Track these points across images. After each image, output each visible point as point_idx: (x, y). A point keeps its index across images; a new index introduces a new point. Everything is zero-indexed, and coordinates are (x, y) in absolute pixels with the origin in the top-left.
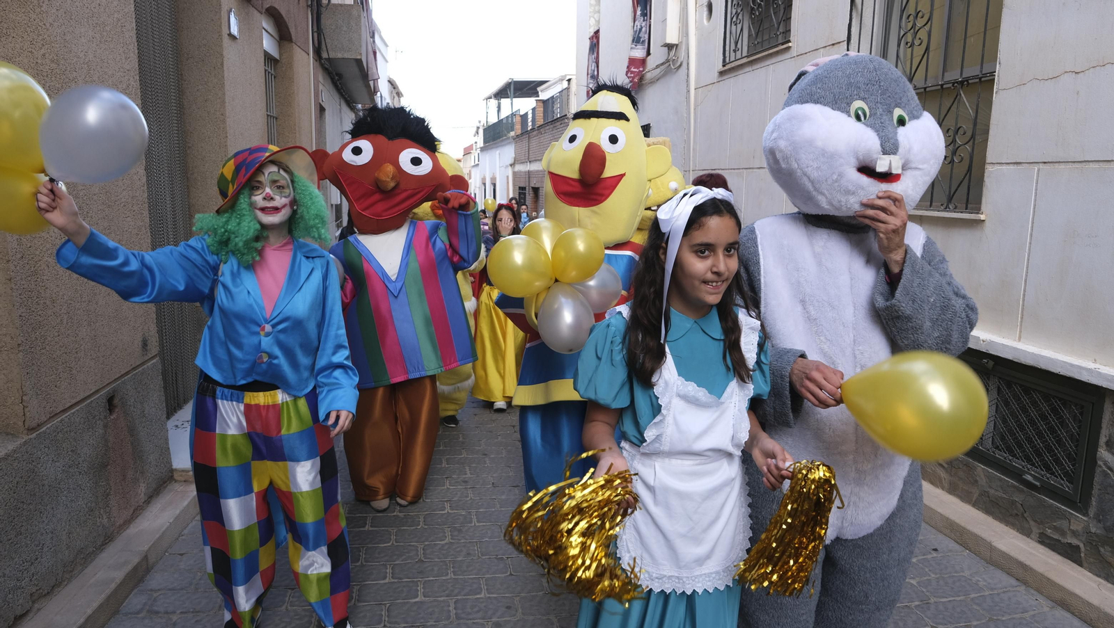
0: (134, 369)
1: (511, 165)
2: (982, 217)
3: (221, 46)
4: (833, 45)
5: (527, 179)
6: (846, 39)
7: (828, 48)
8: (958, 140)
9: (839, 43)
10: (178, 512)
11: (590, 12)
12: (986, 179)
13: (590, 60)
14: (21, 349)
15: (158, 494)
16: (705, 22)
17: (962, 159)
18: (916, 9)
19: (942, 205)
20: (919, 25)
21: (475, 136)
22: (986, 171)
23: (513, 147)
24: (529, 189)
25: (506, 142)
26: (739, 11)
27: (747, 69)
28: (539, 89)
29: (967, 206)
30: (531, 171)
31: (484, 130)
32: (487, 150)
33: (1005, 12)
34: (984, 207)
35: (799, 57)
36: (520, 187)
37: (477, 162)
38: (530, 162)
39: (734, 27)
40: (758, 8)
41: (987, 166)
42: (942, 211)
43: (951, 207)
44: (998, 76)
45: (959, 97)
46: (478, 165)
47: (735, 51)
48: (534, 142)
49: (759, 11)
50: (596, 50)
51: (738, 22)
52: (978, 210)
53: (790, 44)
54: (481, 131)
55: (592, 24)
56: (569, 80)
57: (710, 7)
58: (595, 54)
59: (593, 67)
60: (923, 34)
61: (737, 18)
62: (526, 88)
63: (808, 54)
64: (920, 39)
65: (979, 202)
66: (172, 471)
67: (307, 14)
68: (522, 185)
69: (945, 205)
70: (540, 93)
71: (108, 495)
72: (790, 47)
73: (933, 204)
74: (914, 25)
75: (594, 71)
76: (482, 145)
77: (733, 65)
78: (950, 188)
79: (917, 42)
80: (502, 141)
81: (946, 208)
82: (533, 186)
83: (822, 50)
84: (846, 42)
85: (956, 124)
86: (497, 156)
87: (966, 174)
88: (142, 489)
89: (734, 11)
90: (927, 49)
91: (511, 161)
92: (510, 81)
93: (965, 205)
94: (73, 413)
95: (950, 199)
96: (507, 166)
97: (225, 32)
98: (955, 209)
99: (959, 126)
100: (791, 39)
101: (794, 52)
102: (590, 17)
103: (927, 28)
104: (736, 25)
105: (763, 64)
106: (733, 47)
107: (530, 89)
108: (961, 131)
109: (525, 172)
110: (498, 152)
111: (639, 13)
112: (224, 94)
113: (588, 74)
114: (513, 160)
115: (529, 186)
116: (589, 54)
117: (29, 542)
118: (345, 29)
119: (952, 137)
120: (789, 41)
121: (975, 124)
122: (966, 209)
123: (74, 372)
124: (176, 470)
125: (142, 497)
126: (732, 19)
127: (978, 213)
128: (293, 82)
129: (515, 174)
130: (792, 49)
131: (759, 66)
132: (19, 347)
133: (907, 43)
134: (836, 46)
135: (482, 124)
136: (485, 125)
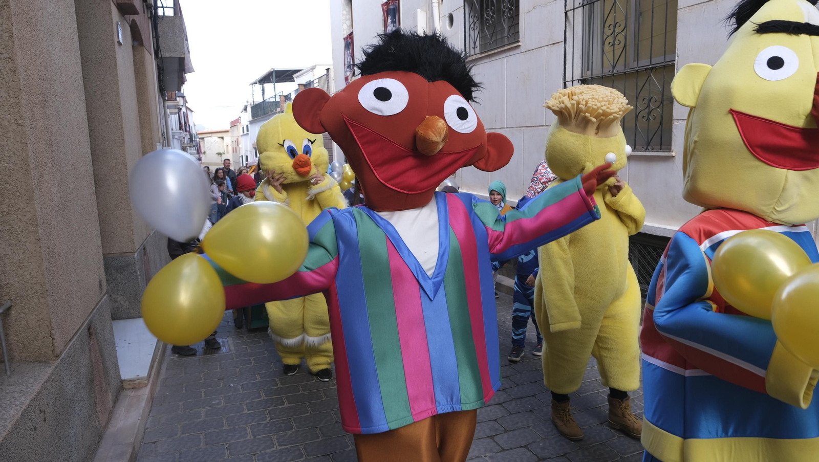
0: (97, 304)
2: (673, 154)
3: (114, 51)
4: (554, 44)
6: (563, 40)
7: (550, 46)
8: (651, 105)
9: (558, 43)
10: (141, 411)
11: (343, 20)
12: (673, 129)
13: (346, 55)
14: (48, 293)
15: (117, 401)
16: (448, 28)
17: (655, 117)
18: (615, 21)
19: (643, 148)
20: (617, 31)
21: (242, 112)
22: (673, 125)
26: (475, 21)
27: (485, 61)
28: (294, 76)
29: (661, 147)
31: (252, 108)
32: (256, 122)
33: (679, 24)
34: (673, 148)
35: (527, 52)
39: (472, 32)
40: (491, 19)
41: (674, 122)
42: (643, 151)
43: (649, 148)
44: (677, 64)
45: (650, 78)
47: (474, 48)
49: (492, 21)
50: (351, 47)
51: (476, 28)
52: (670, 150)
53: (520, 44)
54: (249, 109)
55: (345, 29)
56: (328, 70)
57: (451, 18)
58: (351, 51)
59: (349, 60)
60: (621, 37)
61: (474, 25)
62: (285, 76)
63: (534, 50)
64: (619, 40)
65: (670, 145)
66: (122, 381)
67: (149, 24)
69: (645, 147)
70: (295, 79)
71: (96, 404)
72: (519, 46)
73: (637, 147)
74: (614, 31)
75: (350, 62)
77: (474, 57)
78: (648, 136)
79: (617, 42)
81: (646, 149)
83: (545, 48)
84: (563, 42)
85: (649, 95)
87: (659, 127)
88: (110, 397)
89: (471, 21)
90: (625, 46)
92: (272, 70)
93: (659, 147)
94: (74, 342)
95: (648, 144)
97: (116, 40)
98: (653, 150)
99: (651, 96)
100: (520, 40)
101: (523, 49)
102: (343, 23)
103: (623, 33)
104: (474, 30)
105: (498, 57)
106: (472, 45)
107: (286, 76)
108: (653, 100)
111: (389, 21)
112: (118, 88)
113: (345, 65)
116: (345, 50)
117: (65, 445)
118: (170, 34)
119: (647, 103)
120: (519, 41)
121: (663, 95)
122: (661, 149)
123: (72, 309)
124: (125, 380)
125: (111, 404)
126: (470, 26)
127: (670, 152)
128: (146, 76)
130: (521, 47)
131: (495, 58)
132: (47, 292)
133: (609, 43)
134: (555, 45)
135: (249, 103)
136: (252, 104)
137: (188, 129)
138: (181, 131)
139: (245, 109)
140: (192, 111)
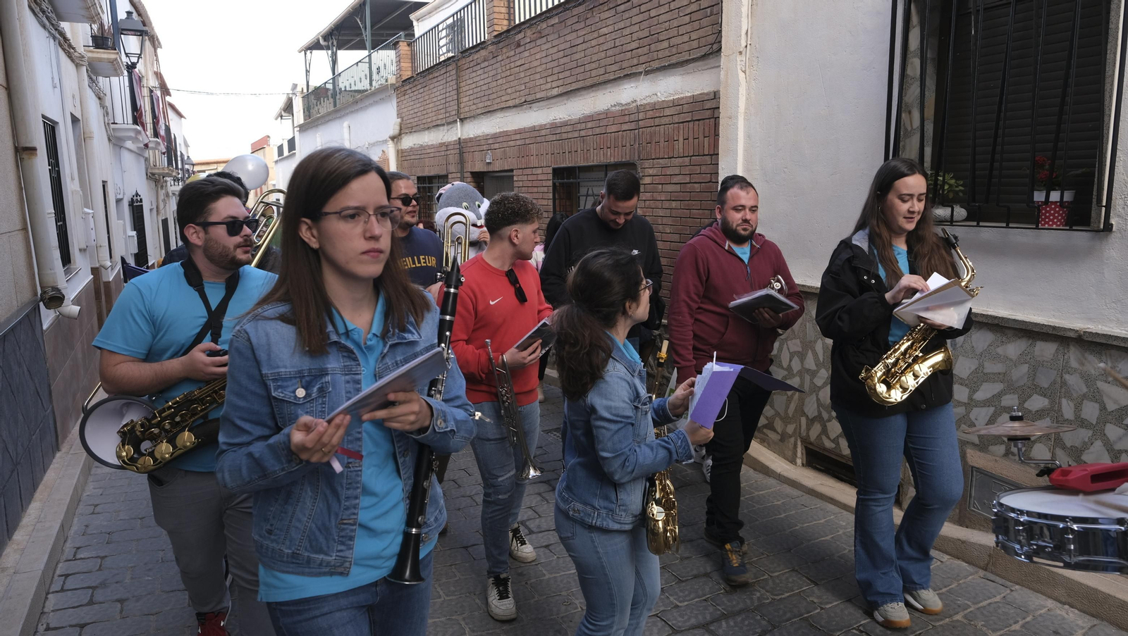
1: (393, 138)
5: (453, 158)
21: (276, 119)
23: (394, 104)
25: (371, 101)
28: (412, 17)
30: (470, 140)
31: (306, 98)
32: (317, 126)
36: (419, 178)
37: (286, 153)
38: (462, 120)
48: (483, 75)
54: (298, 105)
68: (430, 172)
70: (415, 23)
76: (302, 121)
80: (356, 102)
82: (479, 167)
86: (346, 131)
91: (392, 129)
96: (373, 144)
109: (444, 145)
110: (346, 124)
114: (398, 128)
115: (460, 171)
129: (401, 154)
135: (299, 89)
136: (305, 91)
137: (162, 132)
138: (139, 128)
139: (288, 108)
140: (180, 115)
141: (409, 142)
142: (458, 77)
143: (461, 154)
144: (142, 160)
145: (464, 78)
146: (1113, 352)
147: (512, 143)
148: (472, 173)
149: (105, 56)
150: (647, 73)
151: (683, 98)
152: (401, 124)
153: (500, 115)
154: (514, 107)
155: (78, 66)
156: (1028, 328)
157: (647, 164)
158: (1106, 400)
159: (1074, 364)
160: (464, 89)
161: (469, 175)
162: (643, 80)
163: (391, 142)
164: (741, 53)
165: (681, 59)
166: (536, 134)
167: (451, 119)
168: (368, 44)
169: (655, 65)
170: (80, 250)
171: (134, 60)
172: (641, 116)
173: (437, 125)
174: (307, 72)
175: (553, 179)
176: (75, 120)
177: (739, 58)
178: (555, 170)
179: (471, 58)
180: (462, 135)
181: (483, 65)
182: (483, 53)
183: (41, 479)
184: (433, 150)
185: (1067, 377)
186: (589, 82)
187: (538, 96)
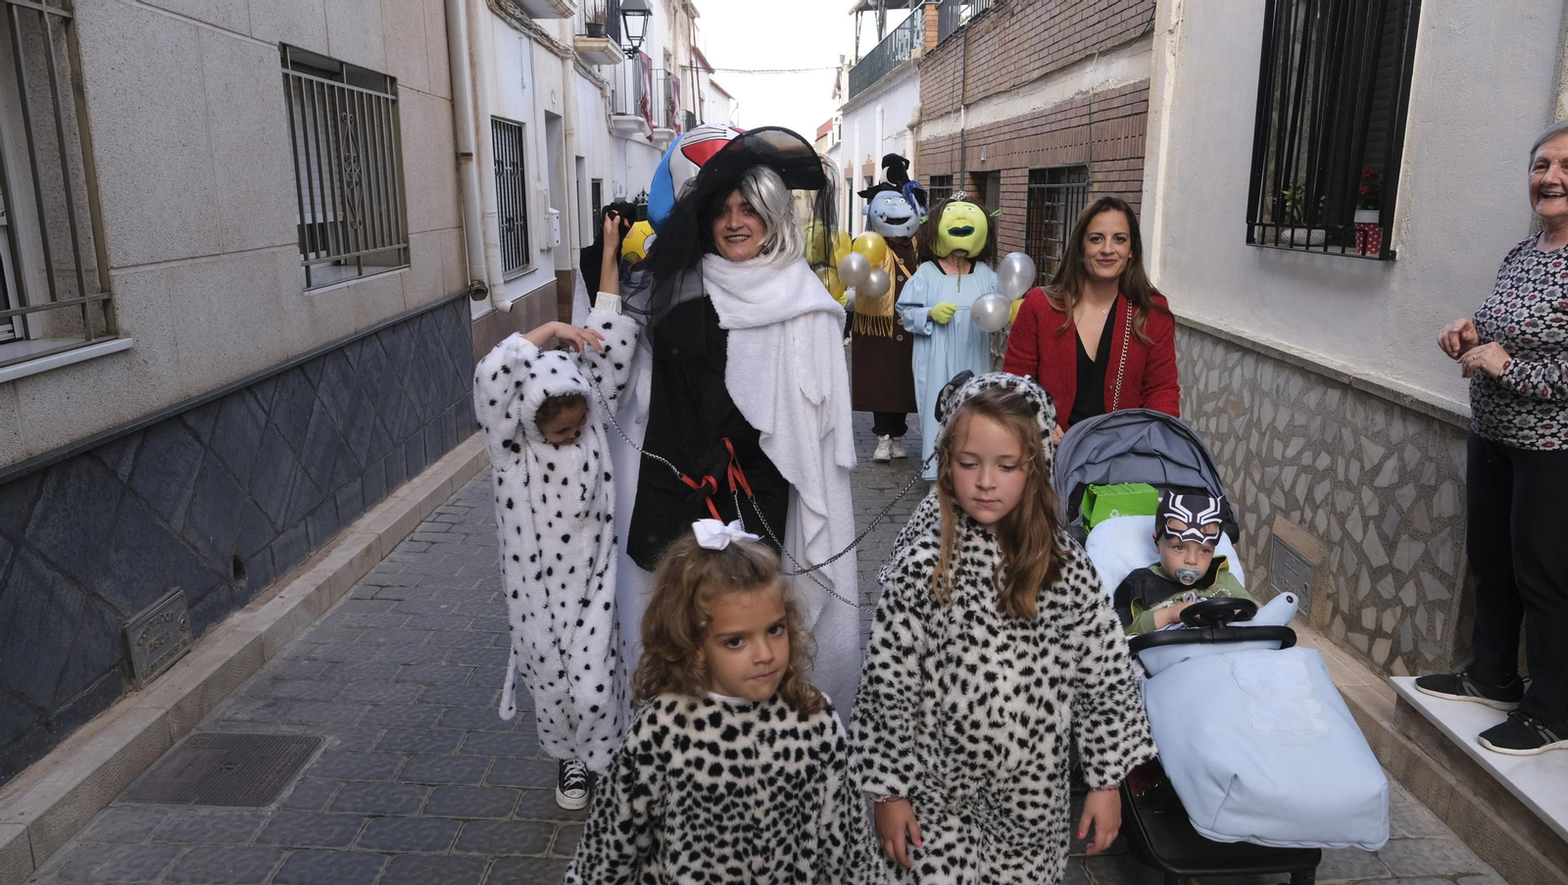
1: (911, 127)
5: (957, 155)
23: (918, 83)
24: (963, 179)
25: (900, 79)
30: (971, 132)
36: (932, 178)
37: (836, 140)
38: (967, 107)
46: (838, 144)
48: (984, 50)
68: (941, 171)
76: (847, 102)
80: (889, 80)
82: (976, 167)
86: (878, 116)
91: (911, 116)
96: (901, 134)
109: (952, 137)
110: (879, 108)
114: (917, 114)
115: (963, 171)
129: (920, 147)
141: (928, 132)
142: (966, 50)
143: (964, 149)
144: (659, 154)
145: (973, 53)
146: (1374, 401)
147: (1001, 137)
148: (972, 173)
149: (596, 45)
150: (1103, 54)
151: (1126, 87)
152: (921, 109)
153: (995, 101)
154: (1006, 92)
155: (563, 59)
156: (1321, 372)
157: (1096, 167)
158: (1365, 459)
159: (1349, 416)
160: (971, 67)
161: (967, 175)
162: (1097, 62)
163: (909, 132)
164: (1171, 32)
165: (1129, 38)
166: (1019, 126)
167: (956, 106)
168: (911, 1)
169: (1109, 44)
170: (542, 251)
171: (636, 43)
172: (1095, 108)
173: (948, 113)
174: (858, 38)
175: (1030, 183)
176: (551, 118)
177: (1168, 38)
178: (1032, 172)
179: (977, 30)
180: (966, 125)
181: (987, 37)
182: (987, 22)
183: (454, 447)
184: (943, 144)
185: (1343, 430)
186: (1060, 64)
187: (1025, 78)
